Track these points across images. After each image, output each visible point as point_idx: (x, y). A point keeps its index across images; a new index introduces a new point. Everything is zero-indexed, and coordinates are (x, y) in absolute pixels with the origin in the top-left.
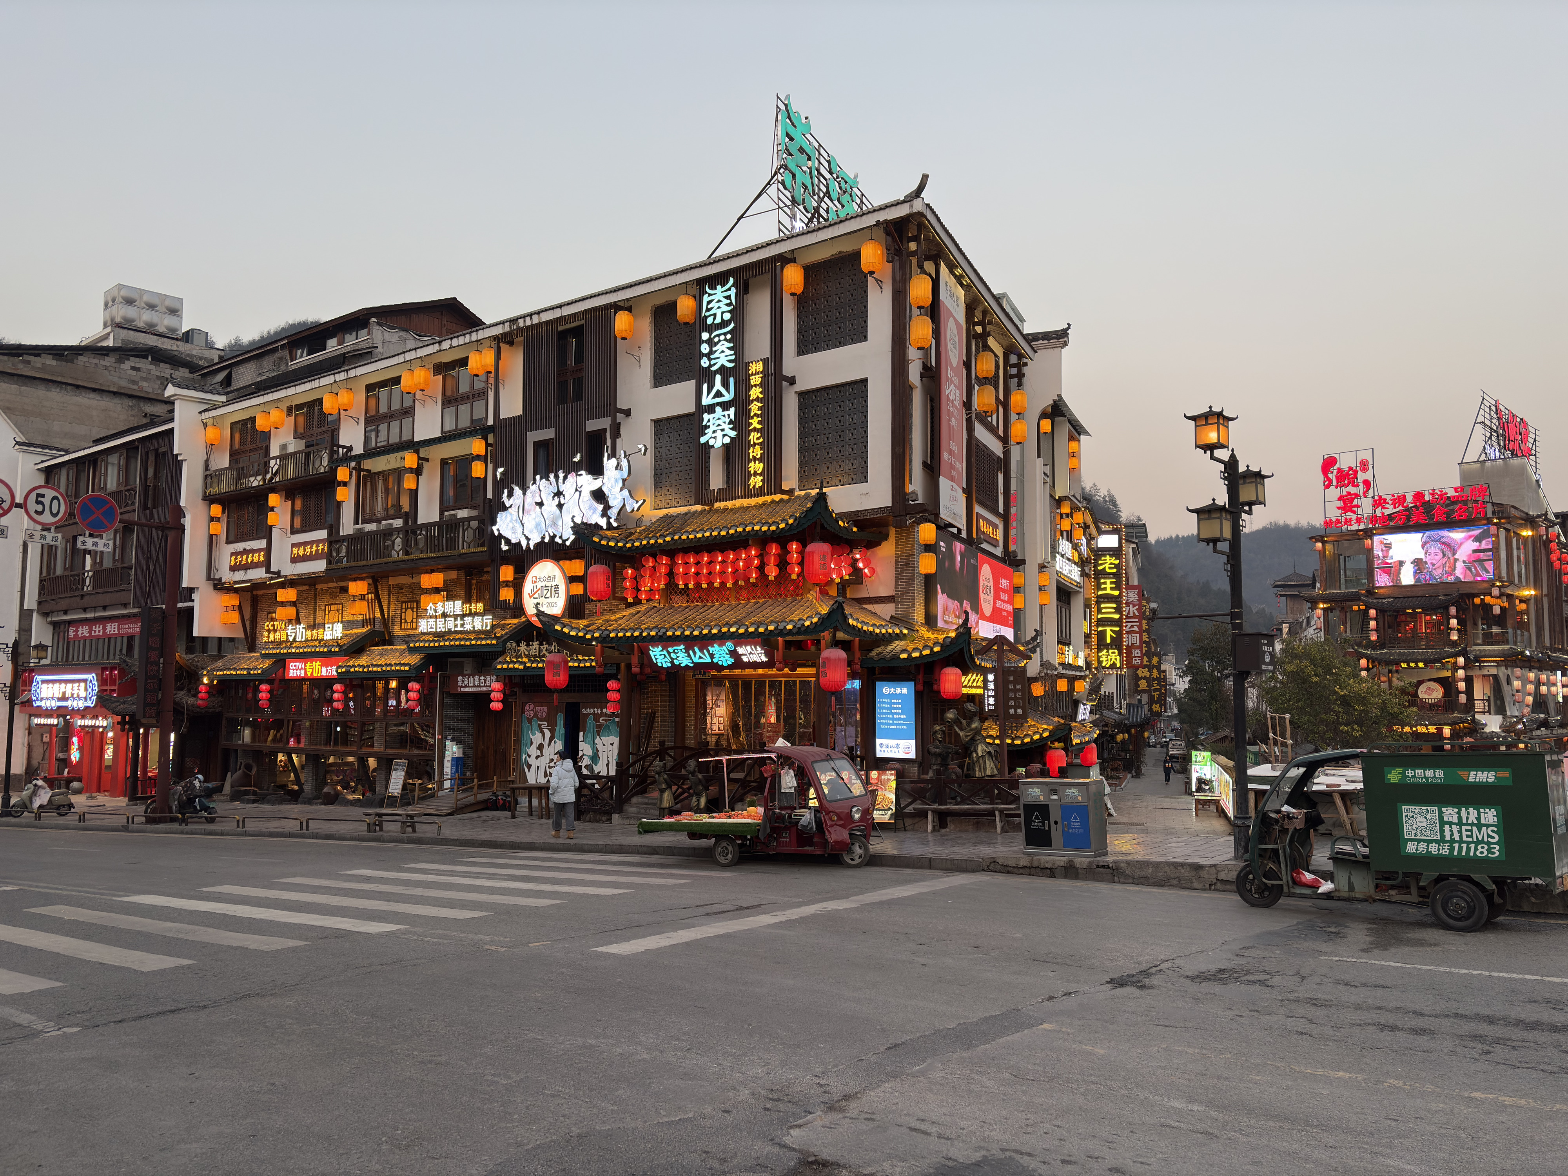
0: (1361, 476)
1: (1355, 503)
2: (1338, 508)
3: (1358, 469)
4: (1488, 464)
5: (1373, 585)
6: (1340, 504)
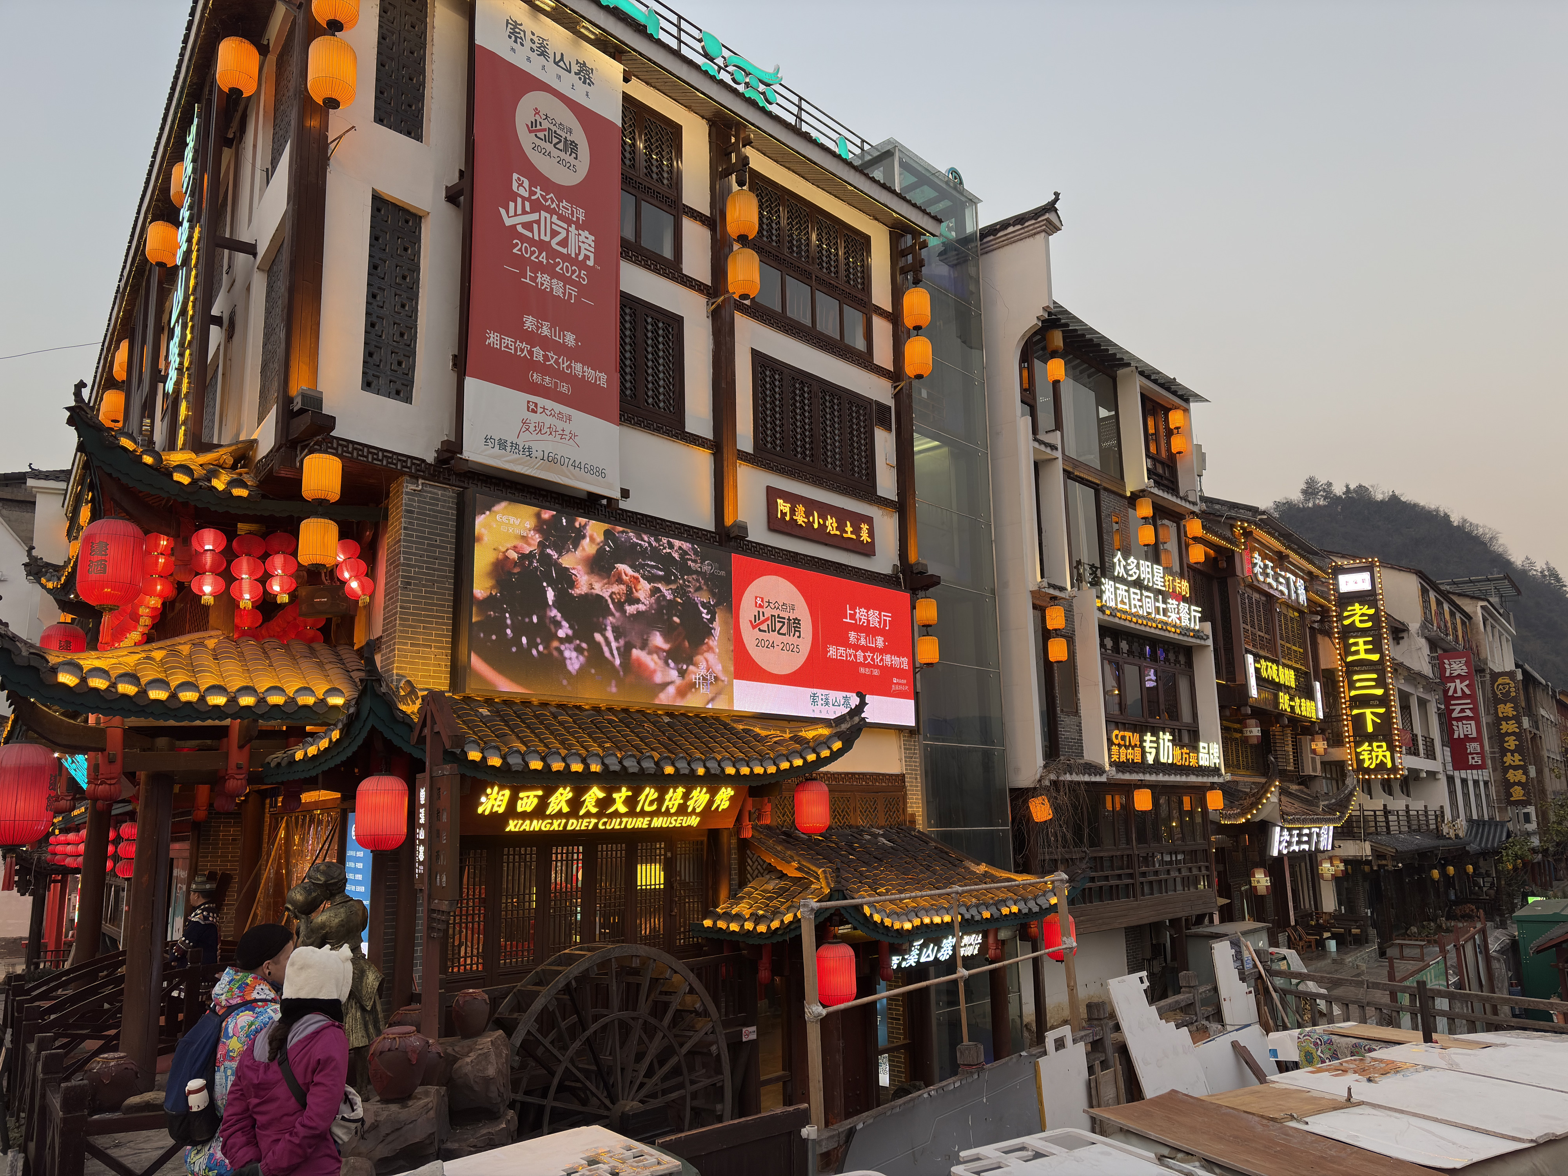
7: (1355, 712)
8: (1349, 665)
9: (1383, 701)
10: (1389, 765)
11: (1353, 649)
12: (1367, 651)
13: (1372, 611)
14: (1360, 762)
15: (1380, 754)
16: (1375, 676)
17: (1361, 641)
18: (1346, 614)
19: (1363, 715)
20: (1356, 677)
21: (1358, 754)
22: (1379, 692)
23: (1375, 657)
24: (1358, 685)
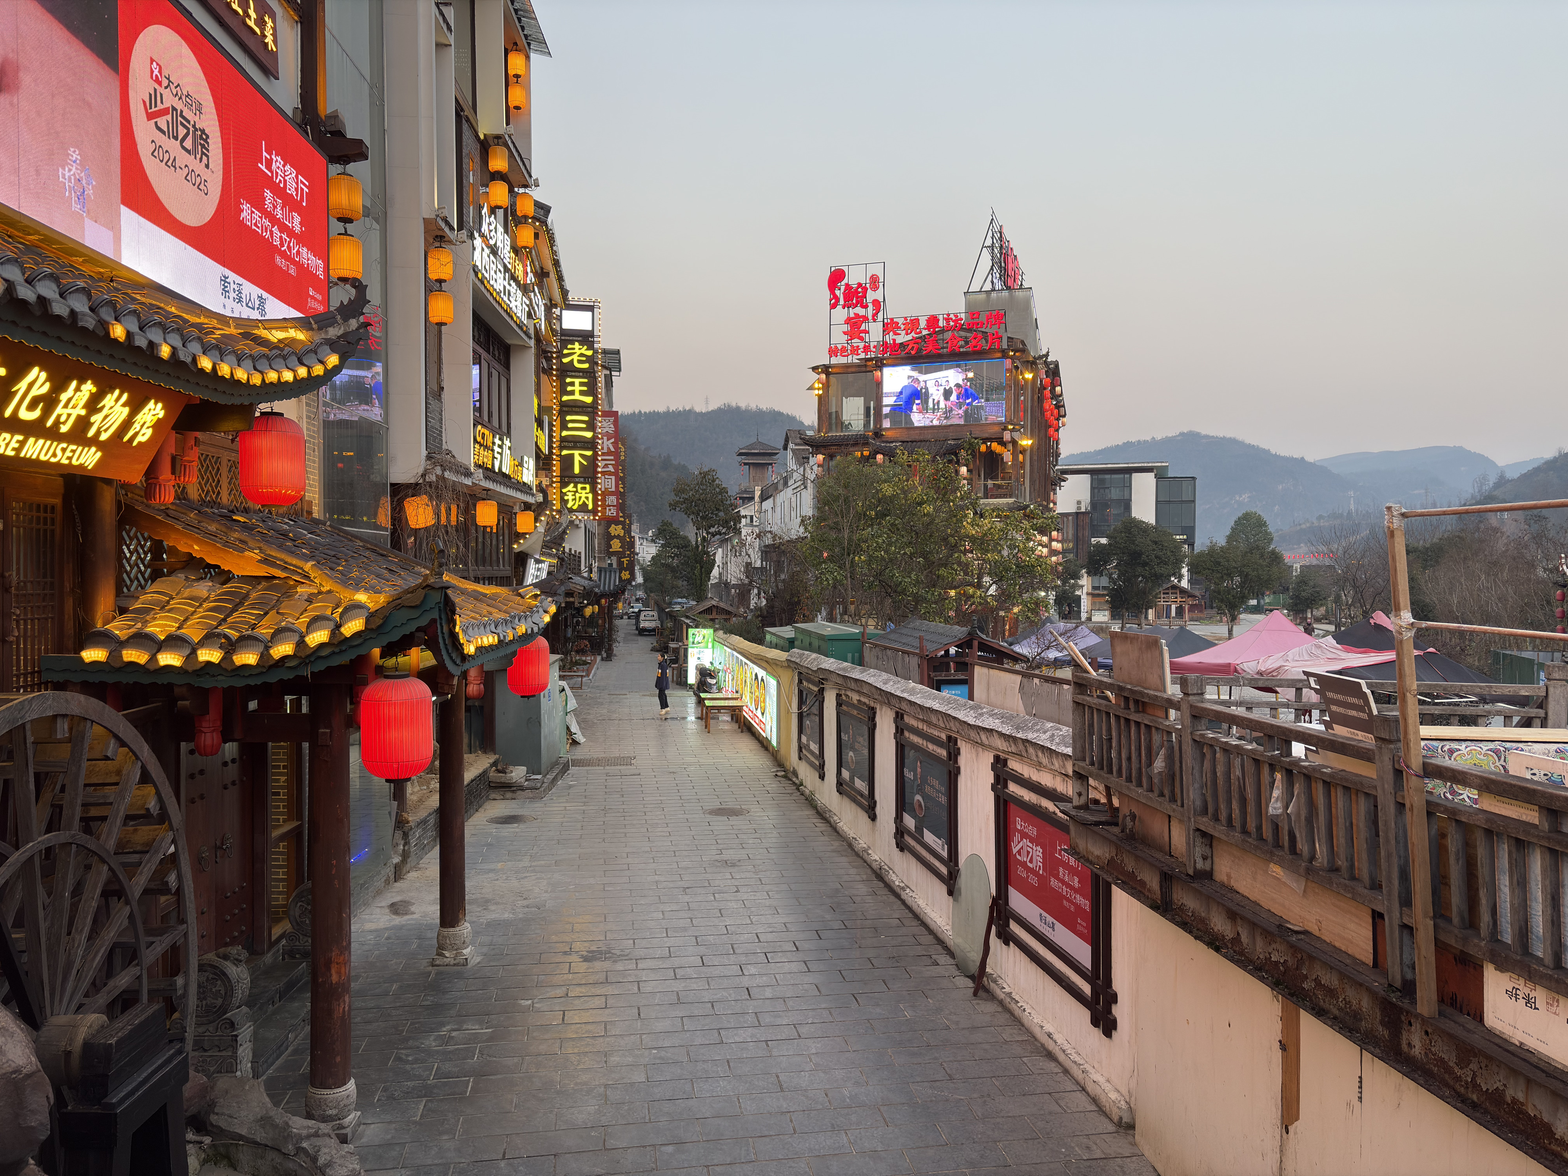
0: (871, 296)
1: (863, 328)
2: (845, 333)
3: (868, 286)
5: (881, 426)
6: (846, 328)
7: (564, 452)
8: (563, 405)
9: (590, 444)
10: (590, 507)
11: (569, 388)
12: (582, 393)
13: (590, 353)
14: (564, 502)
15: (583, 495)
16: (586, 418)
17: (577, 381)
18: (565, 351)
19: (572, 456)
20: (568, 418)
21: (563, 495)
22: (589, 435)
23: (589, 400)
24: (570, 425)
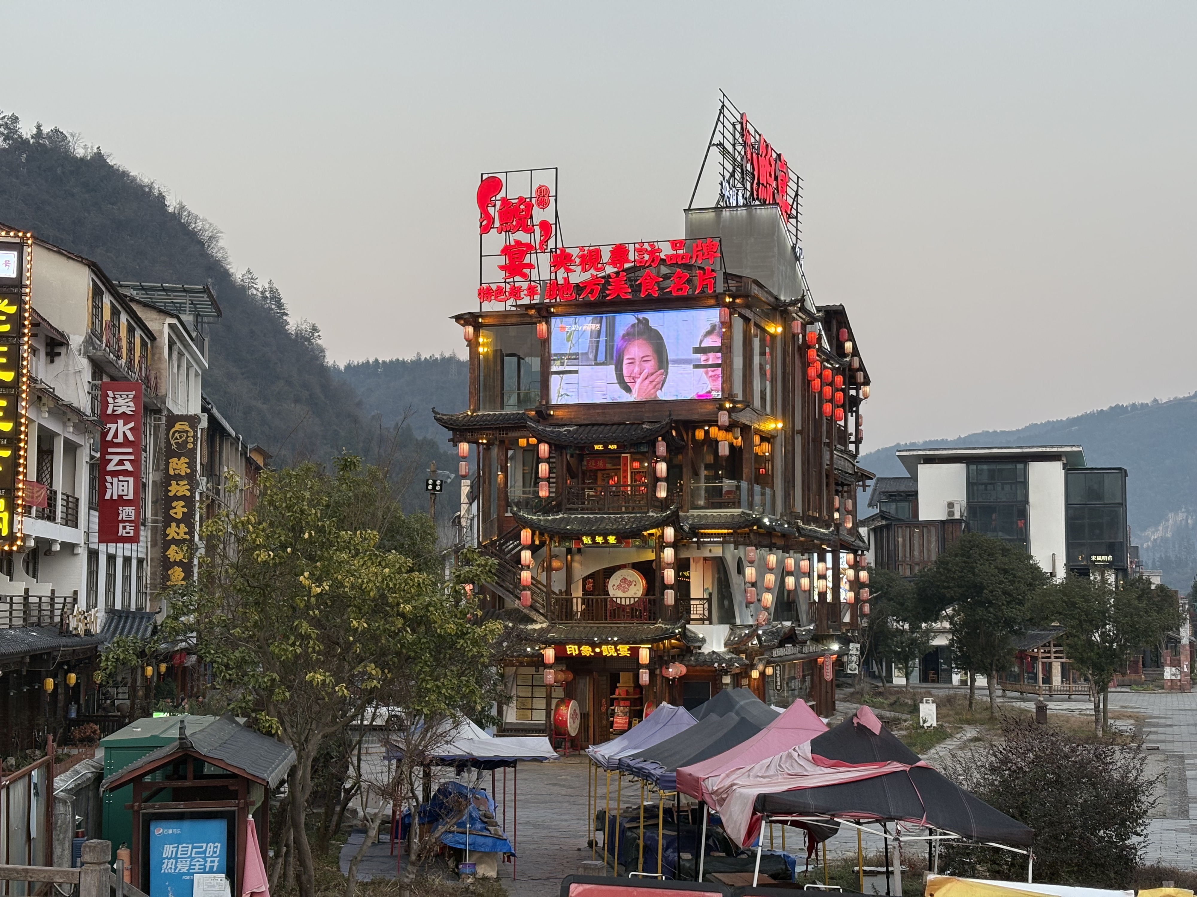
0: (539, 215)
1: (527, 260)
2: (501, 268)
3: (534, 201)
4: (726, 213)
5: (548, 401)
6: (502, 260)
9: (10, 441)
10: (5, 532)
13: (12, 310)
16: (4, 403)
22: (7, 427)
23: (8, 377)
